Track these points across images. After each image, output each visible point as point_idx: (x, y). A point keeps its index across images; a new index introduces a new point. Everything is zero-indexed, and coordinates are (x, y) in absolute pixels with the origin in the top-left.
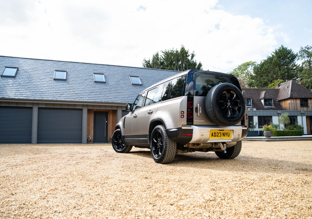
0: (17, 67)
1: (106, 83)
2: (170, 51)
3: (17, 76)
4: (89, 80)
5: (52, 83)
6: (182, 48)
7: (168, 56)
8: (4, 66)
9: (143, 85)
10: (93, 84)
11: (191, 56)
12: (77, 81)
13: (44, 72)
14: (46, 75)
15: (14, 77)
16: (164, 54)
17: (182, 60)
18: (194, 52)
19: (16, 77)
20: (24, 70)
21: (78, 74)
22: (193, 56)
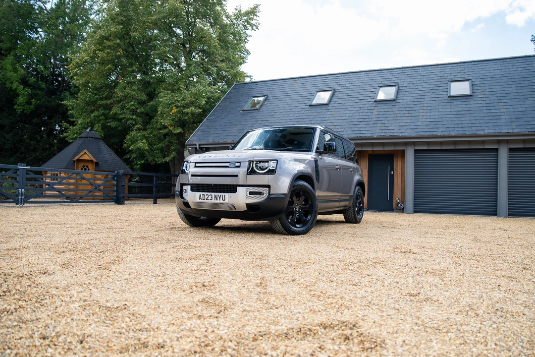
0: (266, 94)
1: (397, 101)
3: (262, 107)
4: (366, 100)
5: (307, 112)
10: (371, 105)
13: (301, 96)
14: (302, 100)
15: (257, 110)
19: (260, 110)
20: (274, 98)
21: (353, 91)
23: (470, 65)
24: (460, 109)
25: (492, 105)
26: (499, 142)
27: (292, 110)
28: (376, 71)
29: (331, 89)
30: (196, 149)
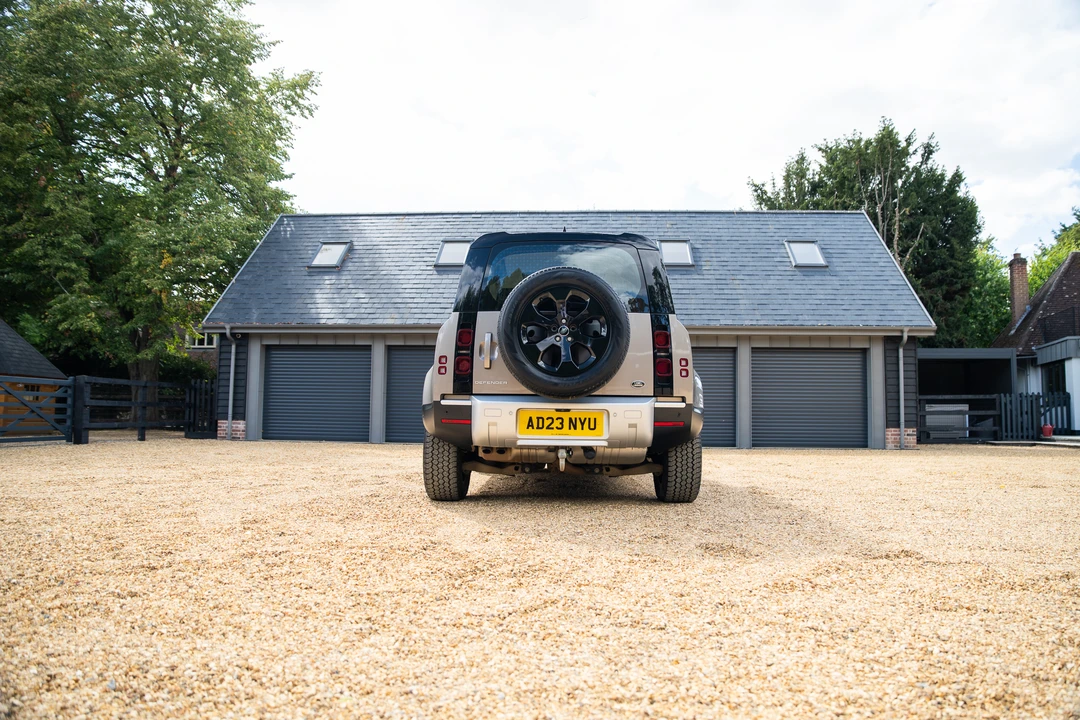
0: (349, 240)
3: (345, 264)
5: (429, 277)
8: (320, 240)
13: (415, 247)
14: (418, 255)
15: (337, 268)
19: (343, 269)
23: (684, 217)
24: (680, 286)
25: (723, 282)
26: (738, 338)
27: (403, 273)
28: (538, 213)
29: (467, 239)
30: (223, 336)
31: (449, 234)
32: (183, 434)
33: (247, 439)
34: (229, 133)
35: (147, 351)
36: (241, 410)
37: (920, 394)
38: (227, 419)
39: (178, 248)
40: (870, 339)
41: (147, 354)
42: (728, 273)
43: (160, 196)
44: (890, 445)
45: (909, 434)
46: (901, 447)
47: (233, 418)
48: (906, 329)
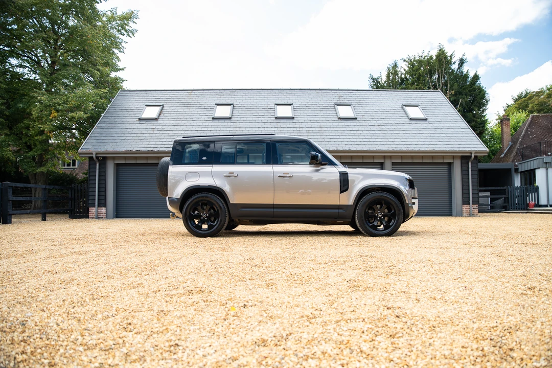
0: (161, 104)
1: (295, 119)
2: (417, 58)
3: (160, 117)
4: (267, 117)
5: (210, 124)
6: (440, 50)
7: (413, 65)
8: (145, 104)
9: (358, 119)
10: (273, 121)
11: (457, 63)
12: (247, 119)
13: (200, 108)
14: (202, 112)
15: (156, 119)
16: (407, 64)
17: (438, 71)
18: (464, 55)
19: (159, 120)
20: (171, 108)
21: (251, 108)
22: (462, 62)
26: (384, 157)
27: (195, 122)
29: (229, 103)
30: (91, 158)
31: (219, 101)
32: (68, 216)
33: (107, 218)
34: (89, 42)
35: (43, 168)
36: (103, 201)
37: (480, 187)
38: (94, 207)
39: (61, 107)
40: (454, 157)
41: (44, 169)
42: (375, 122)
43: (47, 78)
44: (464, 214)
45: (475, 208)
46: (471, 215)
47: (98, 206)
48: (473, 152)
